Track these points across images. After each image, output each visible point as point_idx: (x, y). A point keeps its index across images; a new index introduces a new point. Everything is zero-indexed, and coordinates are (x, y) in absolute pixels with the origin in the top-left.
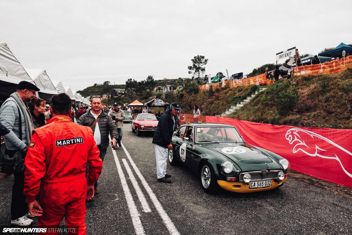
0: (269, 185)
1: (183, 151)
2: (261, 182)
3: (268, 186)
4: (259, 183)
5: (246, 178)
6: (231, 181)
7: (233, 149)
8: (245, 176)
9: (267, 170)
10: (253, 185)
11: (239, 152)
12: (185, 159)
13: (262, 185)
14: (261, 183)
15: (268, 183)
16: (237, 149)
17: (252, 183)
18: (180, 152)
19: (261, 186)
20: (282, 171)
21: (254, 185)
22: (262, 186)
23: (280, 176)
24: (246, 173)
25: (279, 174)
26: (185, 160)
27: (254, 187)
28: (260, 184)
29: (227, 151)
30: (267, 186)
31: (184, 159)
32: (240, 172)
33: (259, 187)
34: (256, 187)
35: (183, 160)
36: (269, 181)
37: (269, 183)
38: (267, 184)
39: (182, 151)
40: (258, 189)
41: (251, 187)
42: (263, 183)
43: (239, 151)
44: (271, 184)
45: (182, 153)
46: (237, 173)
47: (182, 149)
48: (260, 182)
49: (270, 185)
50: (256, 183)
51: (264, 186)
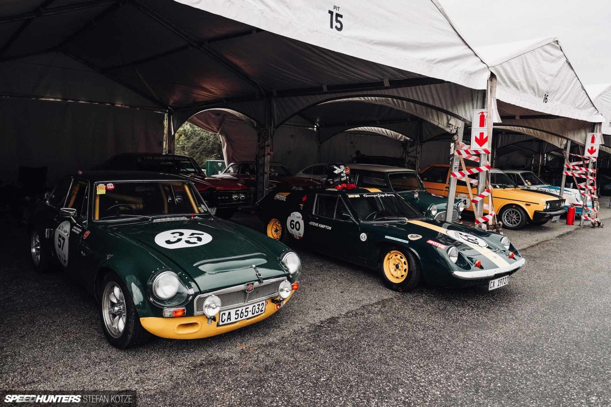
0: (260, 313)
1: (62, 241)
2: (244, 308)
3: (258, 314)
4: (239, 312)
5: (209, 306)
6: (174, 317)
7: (181, 234)
8: (207, 302)
9: (256, 281)
10: (225, 317)
11: (195, 243)
12: (67, 259)
13: (246, 314)
14: (244, 311)
15: (258, 308)
16: (193, 234)
17: (225, 314)
18: (57, 243)
19: (244, 318)
20: (286, 280)
21: (229, 318)
22: (246, 316)
23: (282, 290)
24: (210, 294)
25: (281, 286)
26: (67, 262)
27: (229, 322)
28: (242, 313)
29: (168, 242)
30: (256, 314)
31: (65, 261)
32: (196, 294)
33: (239, 319)
34: (233, 320)
35: (63, 262)
36: (261, 303)
37: (260, 307)
38: (257, 310)
39: (59, 241)
40: (237, 324)
41: (221, 323)
42: (247, 310)
43: (195, 240)
44: (263, 309)
45: (60, 246)
46: (189, 296)
47: (60, 236)
48: (240, 309)
49: (261, 311)
50: (233, 312)
51: (250, 315)
